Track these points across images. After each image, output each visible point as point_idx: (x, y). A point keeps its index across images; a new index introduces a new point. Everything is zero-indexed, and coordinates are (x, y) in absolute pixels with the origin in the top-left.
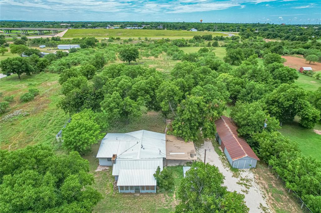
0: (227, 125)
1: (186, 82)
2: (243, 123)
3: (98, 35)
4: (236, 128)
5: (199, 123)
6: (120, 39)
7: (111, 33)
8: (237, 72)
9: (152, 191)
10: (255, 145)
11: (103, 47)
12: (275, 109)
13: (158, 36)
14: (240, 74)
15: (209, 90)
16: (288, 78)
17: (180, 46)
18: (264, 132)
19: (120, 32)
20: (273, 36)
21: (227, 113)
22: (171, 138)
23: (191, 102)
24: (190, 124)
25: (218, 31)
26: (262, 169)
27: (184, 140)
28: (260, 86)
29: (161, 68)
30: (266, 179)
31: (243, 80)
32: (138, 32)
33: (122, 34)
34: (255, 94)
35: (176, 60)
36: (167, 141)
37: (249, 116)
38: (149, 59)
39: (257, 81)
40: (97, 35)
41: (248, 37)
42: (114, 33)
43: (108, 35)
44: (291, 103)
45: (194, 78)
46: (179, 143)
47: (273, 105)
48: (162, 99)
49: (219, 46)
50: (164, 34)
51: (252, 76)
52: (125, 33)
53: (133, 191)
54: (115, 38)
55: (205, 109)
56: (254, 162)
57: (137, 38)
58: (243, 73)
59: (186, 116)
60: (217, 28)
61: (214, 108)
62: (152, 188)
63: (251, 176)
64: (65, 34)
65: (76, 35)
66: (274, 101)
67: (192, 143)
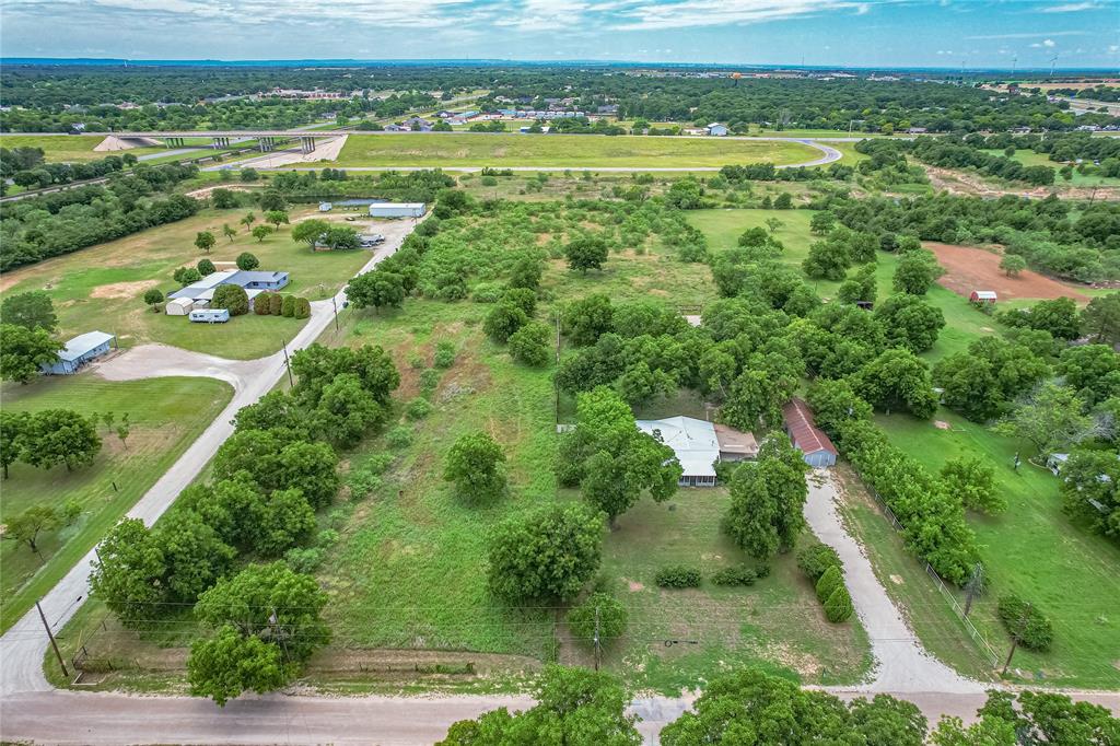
0: (800, 412)
1: (740, 346)
2: (821, 408)
4: (812, 416)
5: (761, 407)
8: (823, 318)
9: (710, 484)
10: (837, 438)
11: (488, 213)
12: (873, 388)
14: (829, 321)
15: (775, 361)
16: (923, 327)
17: (688, 208)
18: (849, 421)
20: (958, 161)
21: (800, 394)
22: (721, 428)
23: (751, 379)
24: (750, 408)
25: (792, 128)
26: (843, 467)
27: (740, 430)
28: (857, 349)
29: (662, 289)
30: (845, 476)
31: (833, 335)
33: (509, 150)
34: (849, 364)
35: (689, 262)
36: (716, 431)
37: (830, 399)
38: (623, 258)
39: (857, 339)
40: (434, 153)
41: (880, 167)
42: (483, 147)
43: (467, 156)
44: (896, 380)
45: (751, 339)
46: (734, 434)
47: (872, 382)
48: (710, 373)
49: (794, 208)
51: (848, 330)
53: (688, 484)
54: (500, 172)
55: (770, 388)
56: (831, 457)
58: (835, 321)
59: (745, 398)
60: (787, 119)
61: (782, 388)
62: (710, 479)
63: (828, 473)
64: (342, 150)
66: (874, 376)
67: (751, 434)
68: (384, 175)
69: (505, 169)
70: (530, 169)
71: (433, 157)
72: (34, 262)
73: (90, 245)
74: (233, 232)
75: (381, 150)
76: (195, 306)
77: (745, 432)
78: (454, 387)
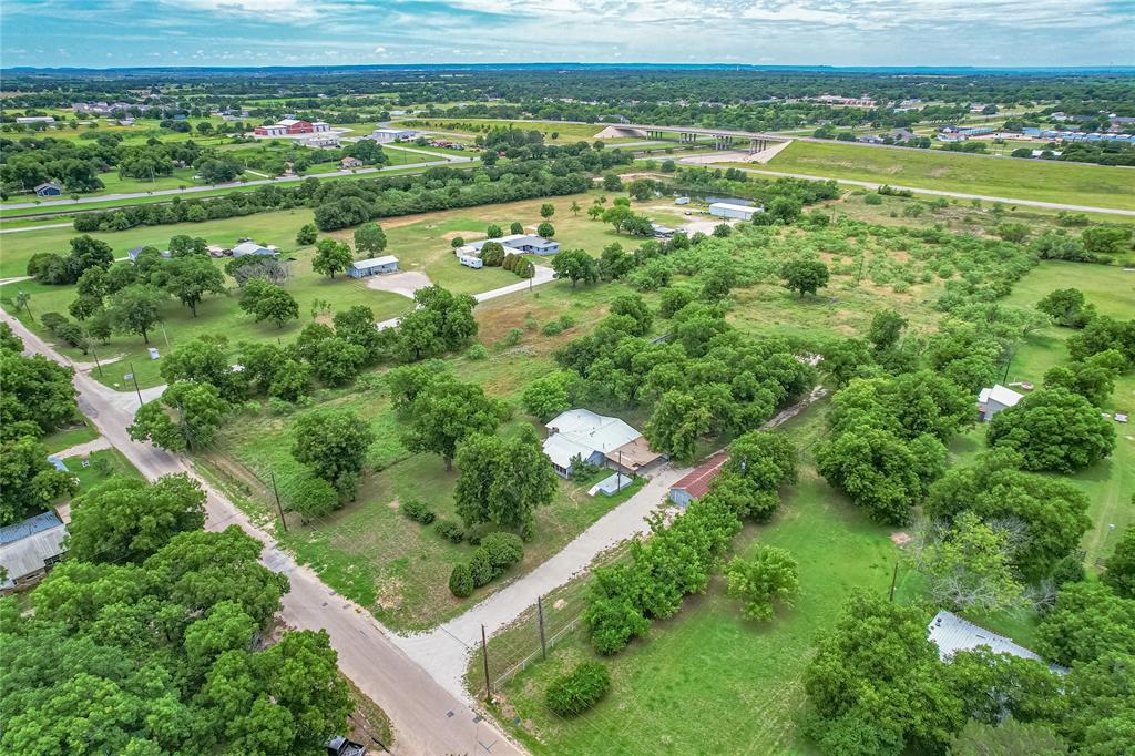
6: (910, 196)
7: (911, 166)
19: (942, 166)
22: (642, 441)
36: (633, 442)
52: (958, 171)
54: (898, 191)
57: (970, 196)
64: (778, 154)
67: (657, 455)
68: (780, 181)
69: (905, 189)
70: (935, 192)
71: (860, 170)
72: (444, 209)
73: (486, 203)
74: (578, 209)
75: (814, 157)
76: (471, 254)
77: (655, 451)
78: (526, 348)
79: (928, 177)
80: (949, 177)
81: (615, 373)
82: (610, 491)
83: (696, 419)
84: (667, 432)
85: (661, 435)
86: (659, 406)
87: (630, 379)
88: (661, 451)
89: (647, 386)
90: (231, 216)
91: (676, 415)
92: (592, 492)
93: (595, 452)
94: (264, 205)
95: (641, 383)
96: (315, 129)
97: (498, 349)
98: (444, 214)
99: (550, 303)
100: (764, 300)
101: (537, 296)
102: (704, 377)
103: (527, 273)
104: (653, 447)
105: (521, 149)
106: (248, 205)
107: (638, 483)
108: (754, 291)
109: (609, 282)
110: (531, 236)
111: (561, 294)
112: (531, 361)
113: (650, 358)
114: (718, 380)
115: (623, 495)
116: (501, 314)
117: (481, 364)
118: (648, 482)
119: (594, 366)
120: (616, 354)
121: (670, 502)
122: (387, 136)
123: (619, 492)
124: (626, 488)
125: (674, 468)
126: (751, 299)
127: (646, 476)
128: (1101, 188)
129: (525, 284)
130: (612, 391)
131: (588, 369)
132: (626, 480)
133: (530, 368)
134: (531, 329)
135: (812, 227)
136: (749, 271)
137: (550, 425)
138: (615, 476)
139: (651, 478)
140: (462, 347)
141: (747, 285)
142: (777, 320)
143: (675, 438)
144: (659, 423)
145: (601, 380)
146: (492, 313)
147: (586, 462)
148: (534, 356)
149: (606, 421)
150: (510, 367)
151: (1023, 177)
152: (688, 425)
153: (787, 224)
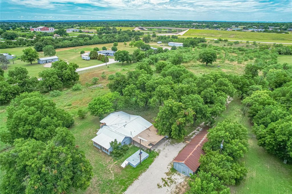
3: (212, 35)
6: (227, 41)
7: (224, 35)
13: (275, 40)
17: (286, 54)
19: (233, 34)
32: (253, 35)
33: (235, 36)
42: (227, 34)
50: (283, 38)
52: (238, 36)
54: (223, 40)
57: (245, 41)
63: (180, 180)
64: (185, 33)
65: (193, 34)
67: (162, 137)
72: (82, 45)
74: (126, 44)
75: (196, 33)
76: (87, 55)
77: (160, 135)
78: (99, 85)
79: (230, 38)
80: (235, 37)
81: (137, 92)
82: (135, 164)
83: (185, 116)
84: (168, 124)
85: (164, 125)
86: (162, 109)
87: (145, 95)
88: (164, 134)
89: (154, 98)
90: (6, 48)
91: (172, 113)
92: (123, 165)
93: (126, 138)
94: (20, 45)
95: (151, 97)
96: (50, 29)
97: (87, 86)
98: (82, 47)
99: (113, 69)
100: (194, 67)
101: (108, 67)
102: (185, 92)
103: (106, 60)
104: (160, 132)
105: (110, 31)
106: (13, 45)
107: (152, 155)
108: (189, 64)
109: (136, 63)
110: (110, 51)
111: (117, 67)
112: (101, 90)
113: (155, 83)
114: (193, 92)
115: (143, 166)
116: (93, 73)
117: (78, 92)
118: (158, 155)
119: (126, 88)
120: (137, 82)
121: (173, 170)
122: (71, 30)
123: (140, 164)
124: (145, 160)
125: (172, 143)
126: (189, 66)
127: (156, 150)
128: (279, 39)
129: (105, 64)
130: (136, 101)
131: (123, 90)
132: (145, 155)
133: (100, 93)
134: (103, 78)
135: (202, 48)
136: (186, 58)
137: (102, 121)
138: (138, 152)
139: (159, 151)
140: (71, 85)
141: (186, 62)
142: (201, 72)
143: (173, 127)
144: (162, 118)
145: (130, 96)
146: (89, 73)
147: (120, 144)
148: (103, 88)
149: (133, 117)
150: (91, 93)
151: (256, 37)
152: (181, 120)
153: (194, 47)
